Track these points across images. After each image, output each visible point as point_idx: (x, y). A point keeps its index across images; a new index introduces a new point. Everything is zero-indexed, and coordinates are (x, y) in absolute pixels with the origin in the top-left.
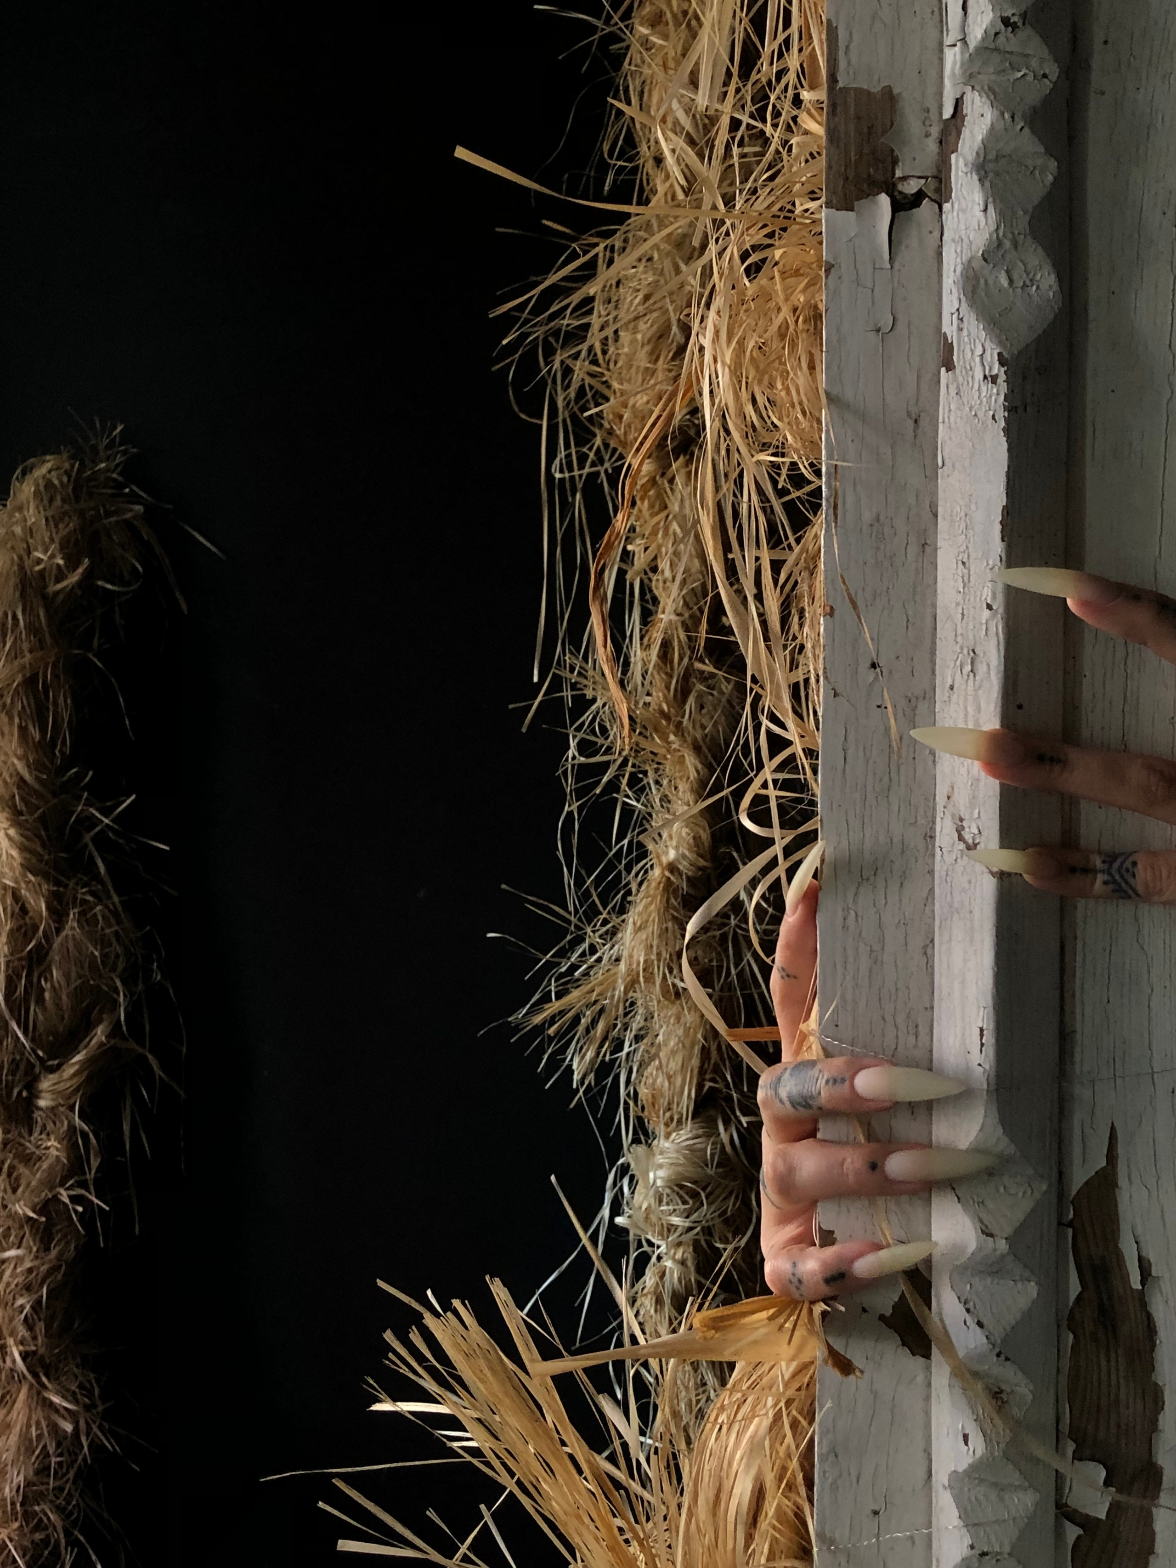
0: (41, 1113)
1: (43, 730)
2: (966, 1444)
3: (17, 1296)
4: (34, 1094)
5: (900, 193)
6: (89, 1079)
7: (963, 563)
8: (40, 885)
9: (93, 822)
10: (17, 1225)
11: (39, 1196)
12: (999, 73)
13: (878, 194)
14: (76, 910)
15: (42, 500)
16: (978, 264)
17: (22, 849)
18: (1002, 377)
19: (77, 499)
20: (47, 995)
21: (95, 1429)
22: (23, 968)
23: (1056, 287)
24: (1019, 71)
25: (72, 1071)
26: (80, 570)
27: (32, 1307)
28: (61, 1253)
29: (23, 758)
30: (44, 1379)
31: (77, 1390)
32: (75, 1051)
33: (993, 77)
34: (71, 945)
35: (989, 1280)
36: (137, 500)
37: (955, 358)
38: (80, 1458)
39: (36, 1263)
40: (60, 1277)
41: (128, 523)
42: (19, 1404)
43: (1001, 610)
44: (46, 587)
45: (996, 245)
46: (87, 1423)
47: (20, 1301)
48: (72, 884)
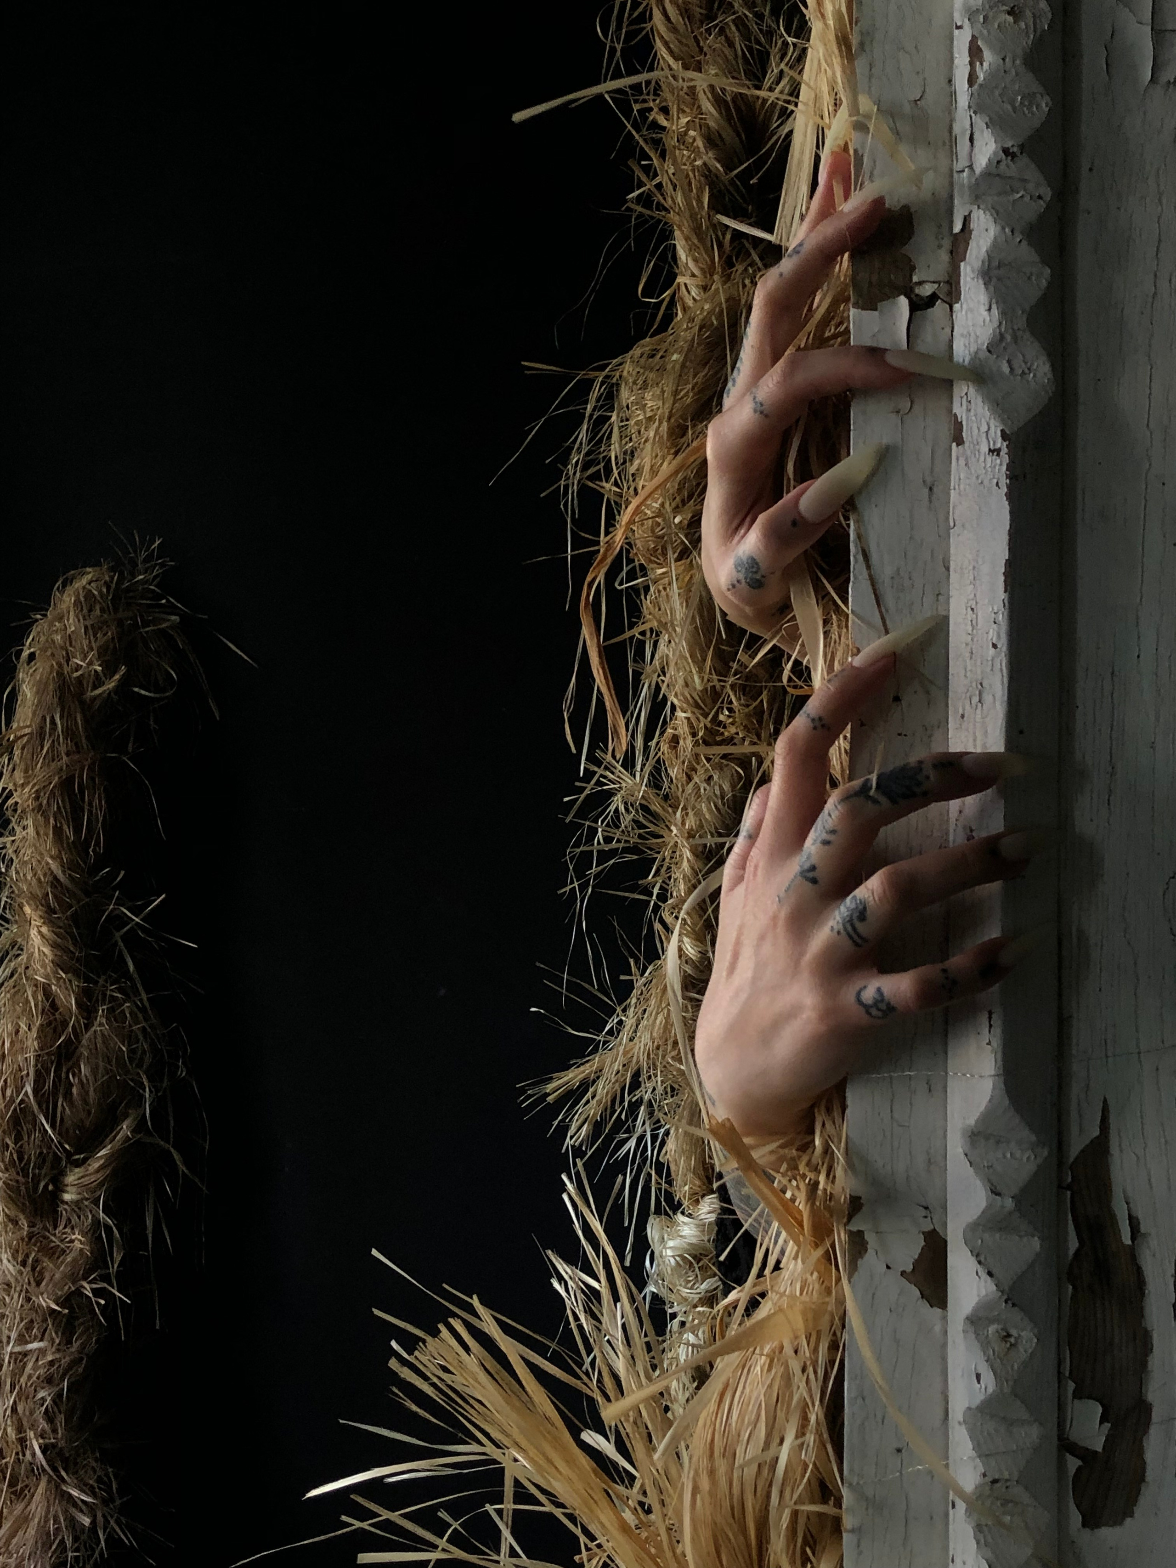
0: (66, 1207)
1: (77, 830)
2: (979, 1382)
3: (38, 1389)
4: (60, 1188)
5: (917, 295)
6: (114, 1174)
7: (972, 609)
8: (70, 981)
9: (124, 921)
10: (39, 1320)
11: (62, 1289)
12: (999, 194)
13: (898, 296)
14: (105, 1007)
15: (82, 610)
16: (983, 354)
17: (54, 946)
18: (1005, 450)
19: (116, 610)
20: (75, 1090)
21: (112, 1522)
22: (52, 1063)
23: (1050, 375)
24: (1018, 193)
25: (96, 1165)
26: (117, 677)
27: (53, 1400)
28: (83, 1346)
29: (57, 858)
30: (63, 1473)
31: (96, 1485)
32: (101, 1145)
33: (996, 198)
34: (99, 1040)
35: (998, 1236)
36: (173, 610)
37: (964, 434)
38: (97, 1554)
39: (58, 1356)
40: (80, 1370)
41: (163, 632)
42: (37, 1497)
43: (1004, 649)
44: (83, 693)
45: (999, 337)
46: (104, 1516)
47: (41, 1394)
48: (101, 981)
